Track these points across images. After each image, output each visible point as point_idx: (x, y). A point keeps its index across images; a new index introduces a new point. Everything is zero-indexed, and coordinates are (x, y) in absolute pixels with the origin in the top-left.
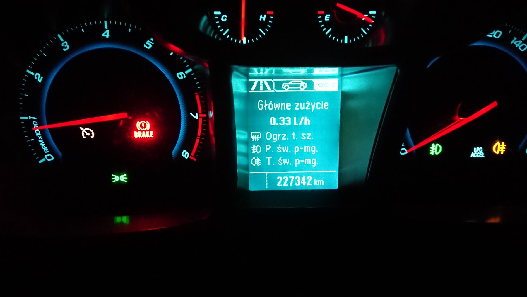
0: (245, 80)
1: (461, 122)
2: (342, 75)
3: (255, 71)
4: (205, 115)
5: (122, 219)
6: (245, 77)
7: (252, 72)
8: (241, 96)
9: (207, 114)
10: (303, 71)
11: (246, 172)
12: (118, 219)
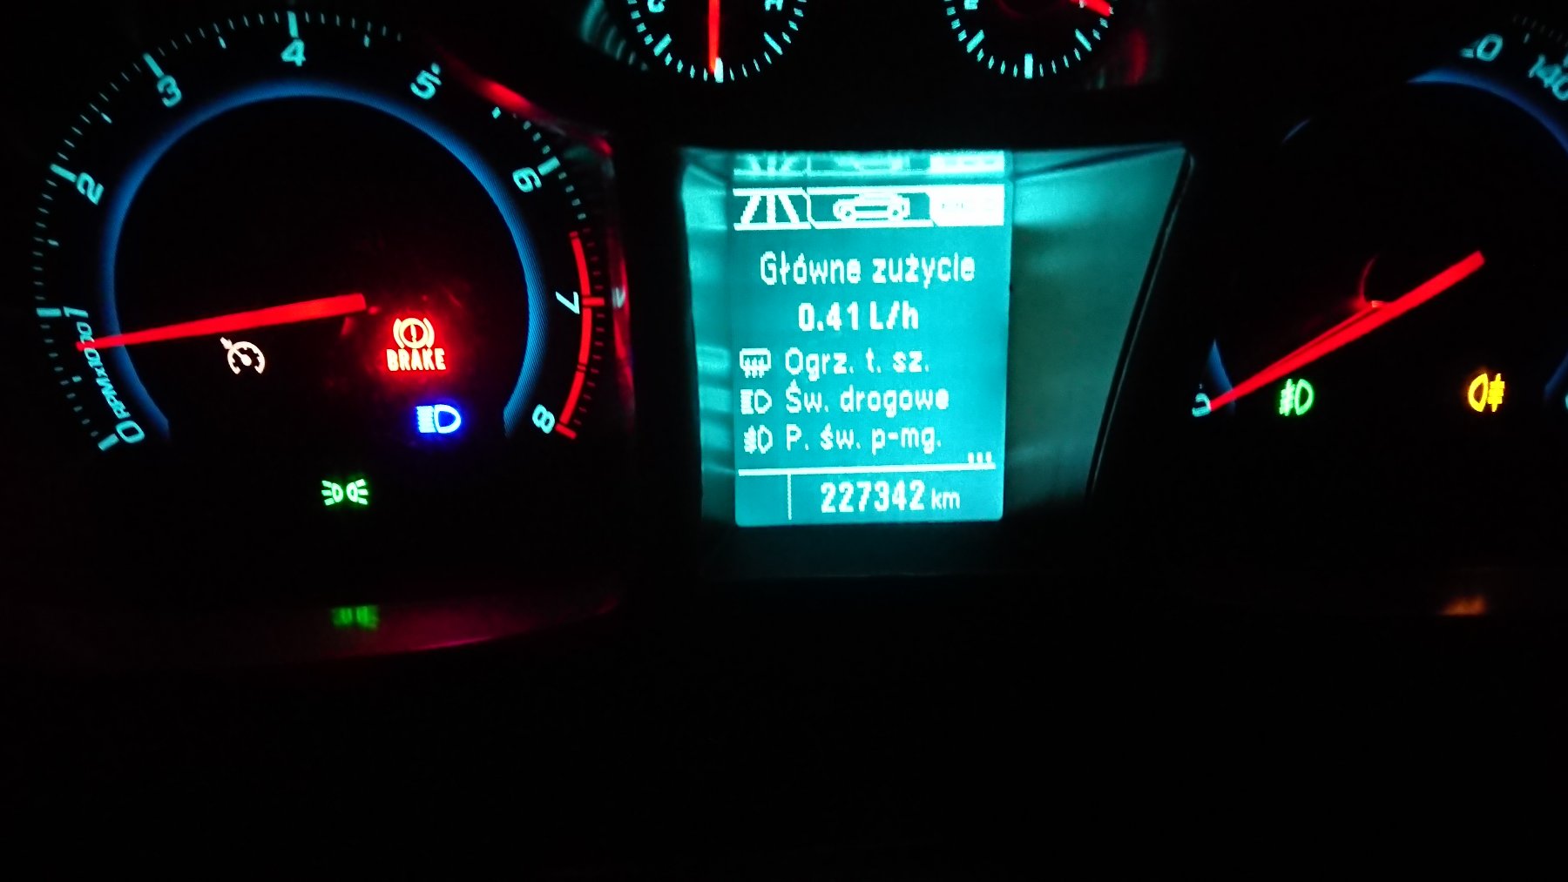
0: (719, 193)
1: (1372, 314)
2: (1015, 176)
3: (752, 165)
4: (599, 301)
5: (354, 615)
6: (721, 184)
7: (743, 165)
8: (711, 240)
9: (608, 297)
10: (896, 162)
11: (727, 471)
12: (345, 616)
